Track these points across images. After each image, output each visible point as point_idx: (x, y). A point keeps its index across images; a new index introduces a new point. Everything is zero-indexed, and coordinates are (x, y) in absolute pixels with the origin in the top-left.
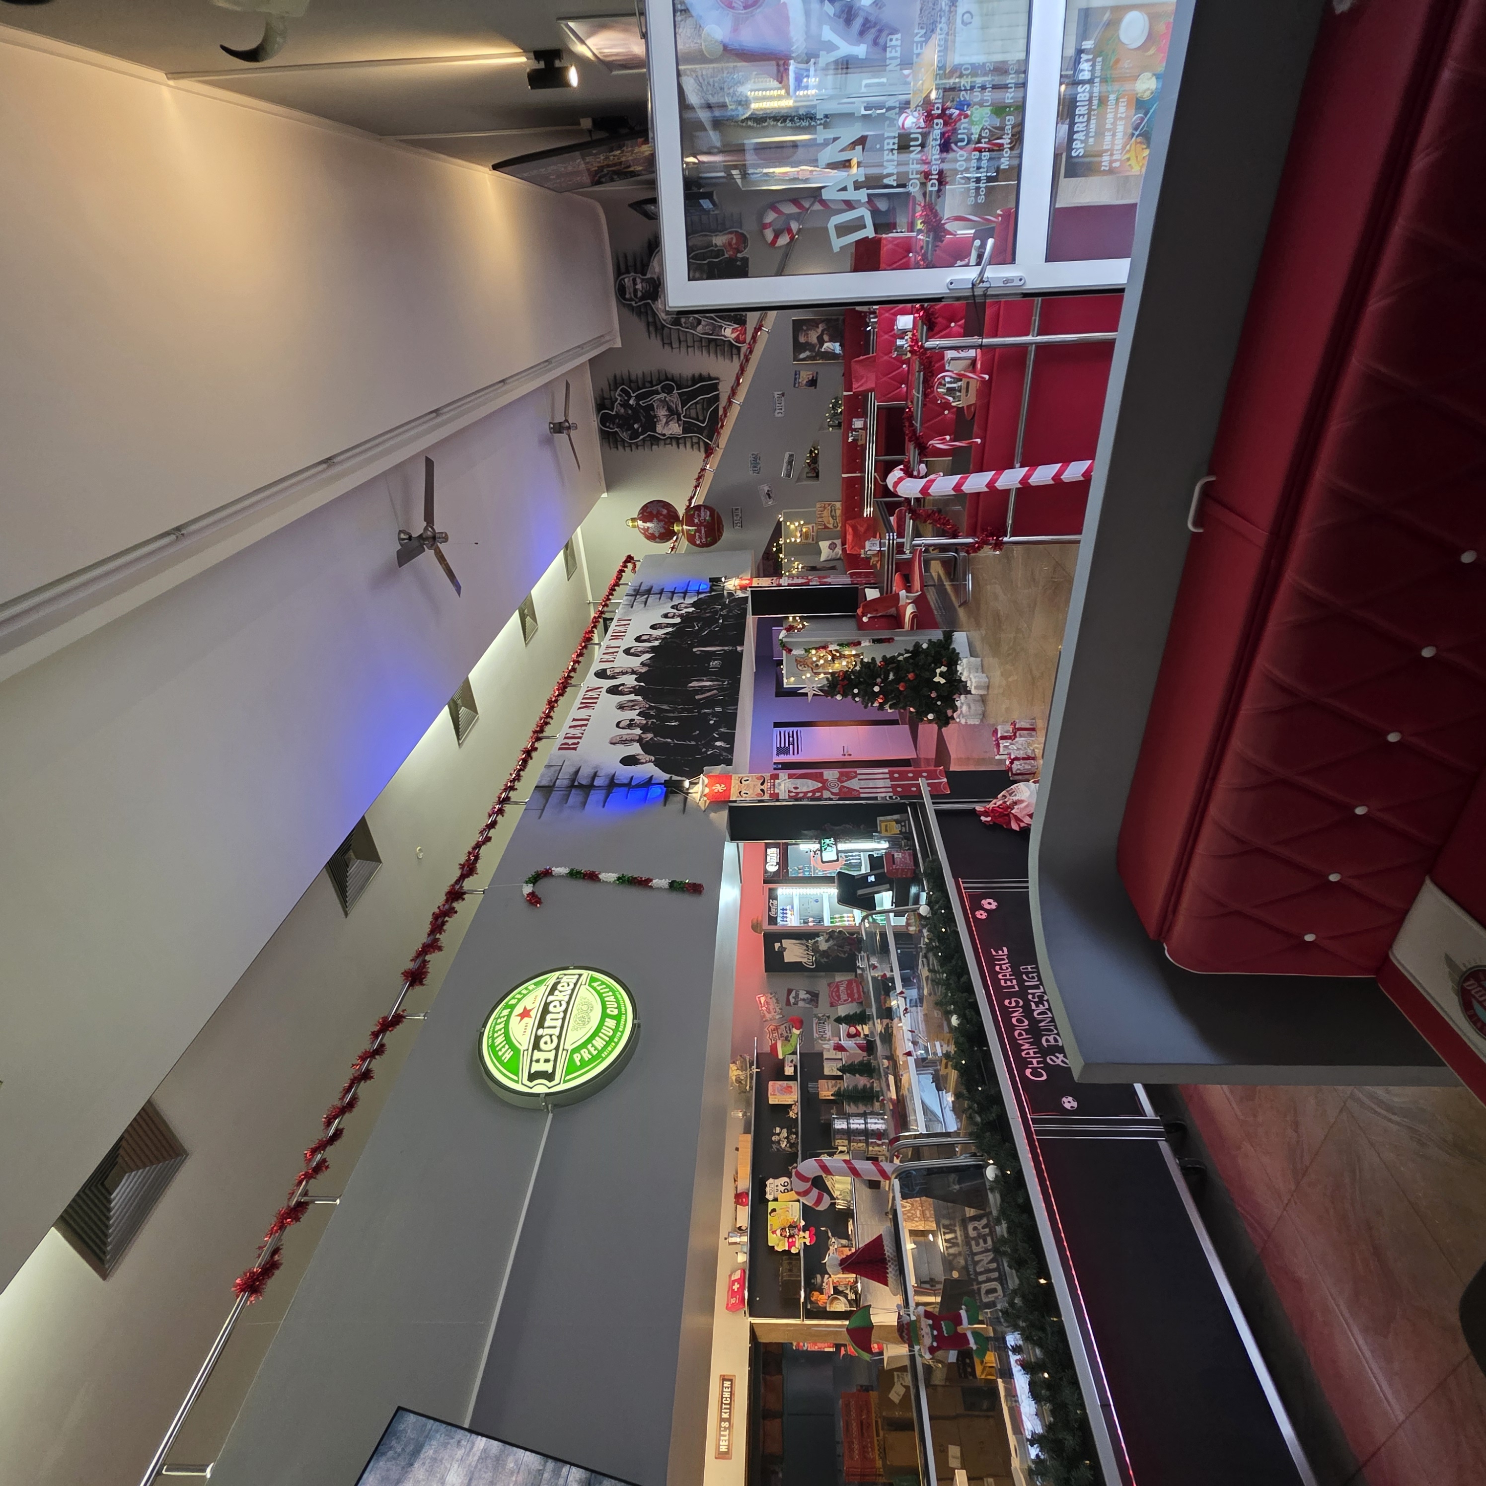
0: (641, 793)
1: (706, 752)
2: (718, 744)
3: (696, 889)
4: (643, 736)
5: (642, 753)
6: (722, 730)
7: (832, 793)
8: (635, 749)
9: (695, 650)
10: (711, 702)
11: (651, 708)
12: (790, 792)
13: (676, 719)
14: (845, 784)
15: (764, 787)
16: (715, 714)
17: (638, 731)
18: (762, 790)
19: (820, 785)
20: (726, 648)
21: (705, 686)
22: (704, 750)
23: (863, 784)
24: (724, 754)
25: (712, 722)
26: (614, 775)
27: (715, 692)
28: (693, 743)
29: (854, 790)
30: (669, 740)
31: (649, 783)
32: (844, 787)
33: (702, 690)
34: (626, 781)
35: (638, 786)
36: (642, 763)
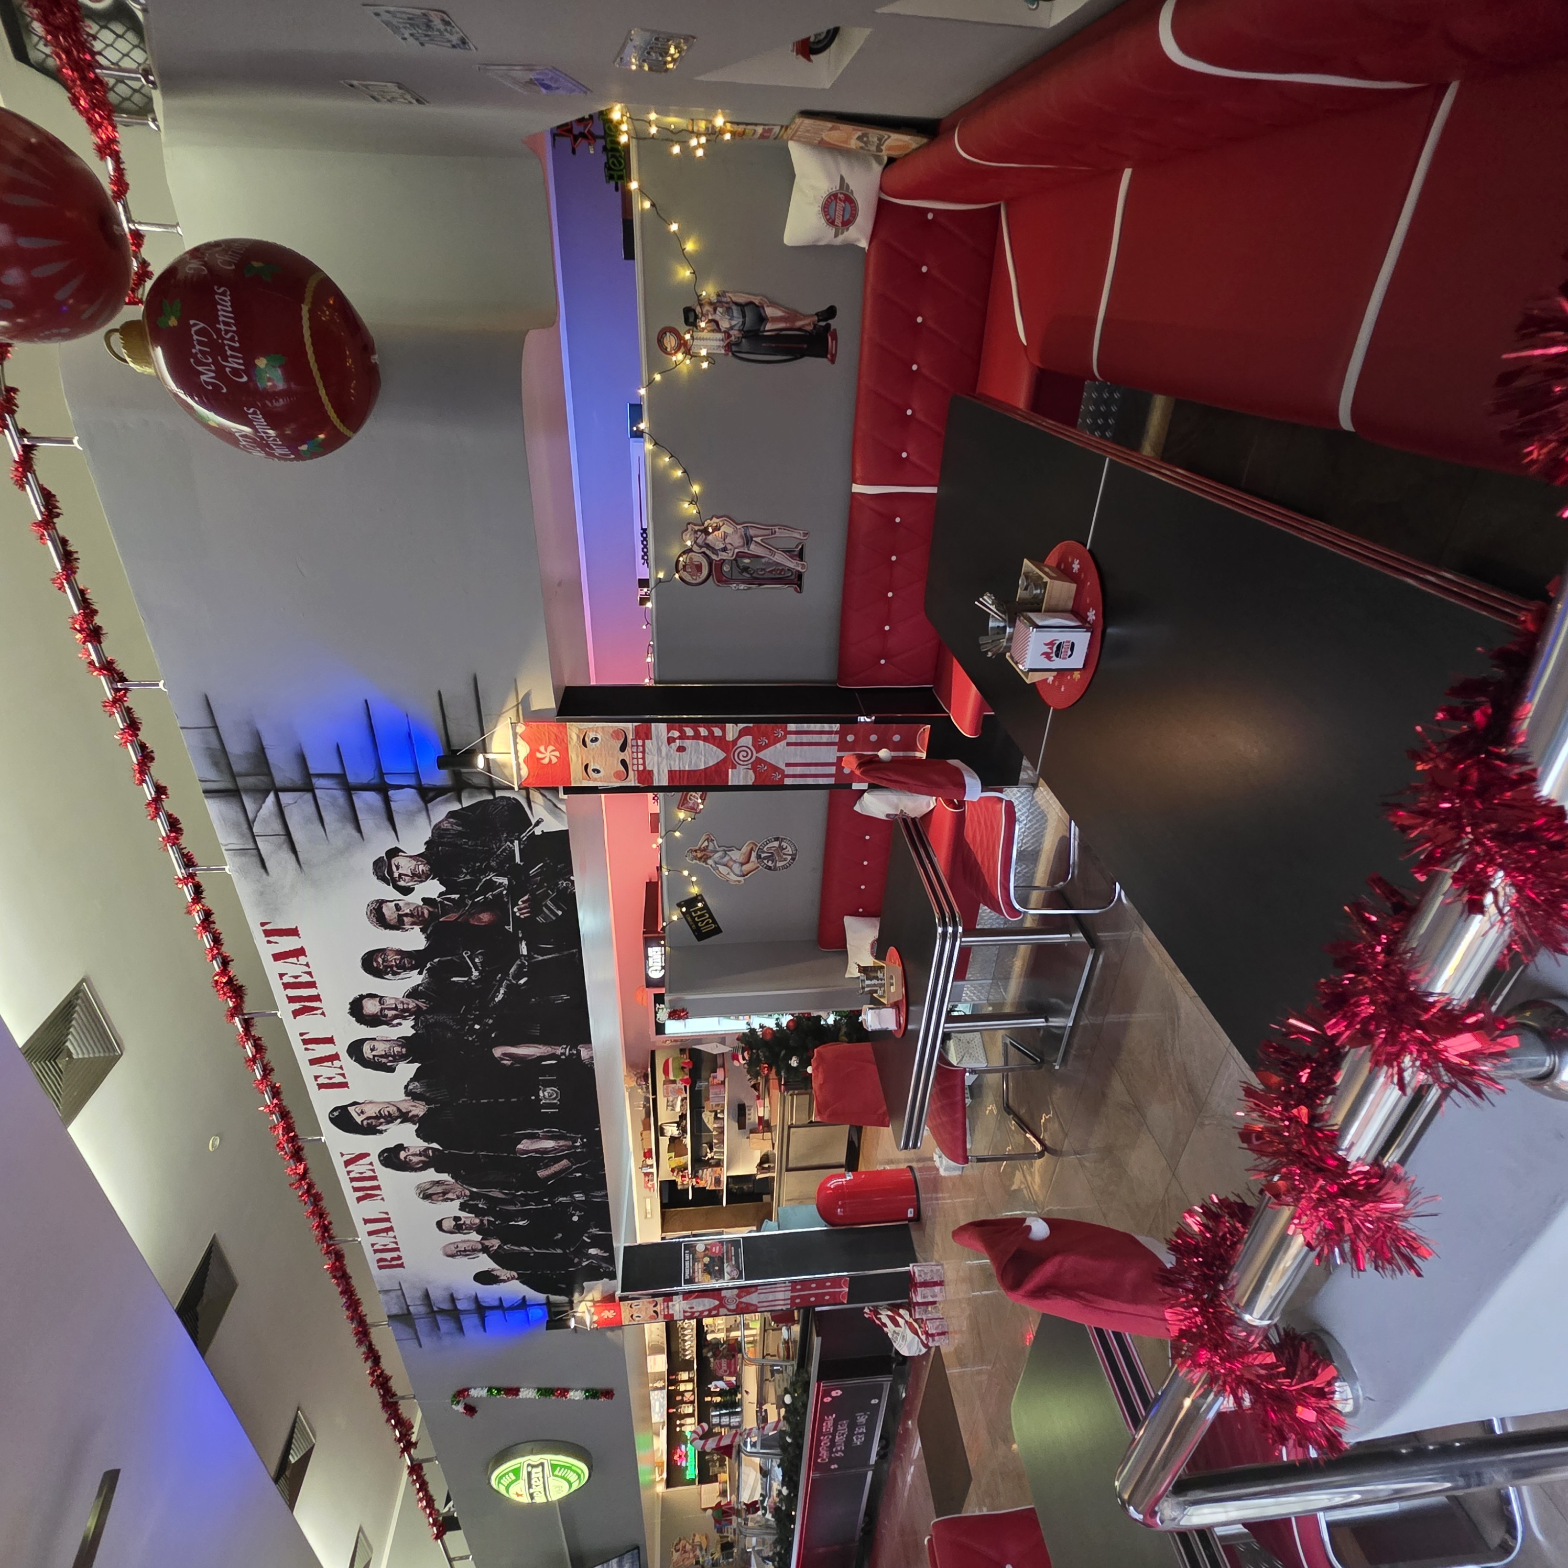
0: (519, 1315)
1: (580, 1263)
2: (593, 1251)
3: (608, 1394)
4: (487, 1243)
5: (498, 1267)
6: (594, 1231)
7: (729, 1310)
8: (485, 1263)
9: (498, 1052)
10: (563, 1183)
11: (473, 1196)
12: (685, 1312)
13: (523, 1215)
14: (743, 1300)
15: (658, 1309)
16: (576, 1205)
17: (475, 1237)
18: (655, 1312)
19: (717, 1303)
20: (559, 1051)
21: (545, 1151)
22: (576, 1260)
23: (763, 1297)
24: (604, 1265)
25: (575, 1219)
26: (476, 1297)
27: (565, 1162)
28: (559, 1251)
29: (752, 1305)
30: (526, 1249)
31: (523, 1304)
32: (742, 1303)
33: (543, 1158)
34: (496, 1303)
35: (513, 1308)
36: (504, 1281)
